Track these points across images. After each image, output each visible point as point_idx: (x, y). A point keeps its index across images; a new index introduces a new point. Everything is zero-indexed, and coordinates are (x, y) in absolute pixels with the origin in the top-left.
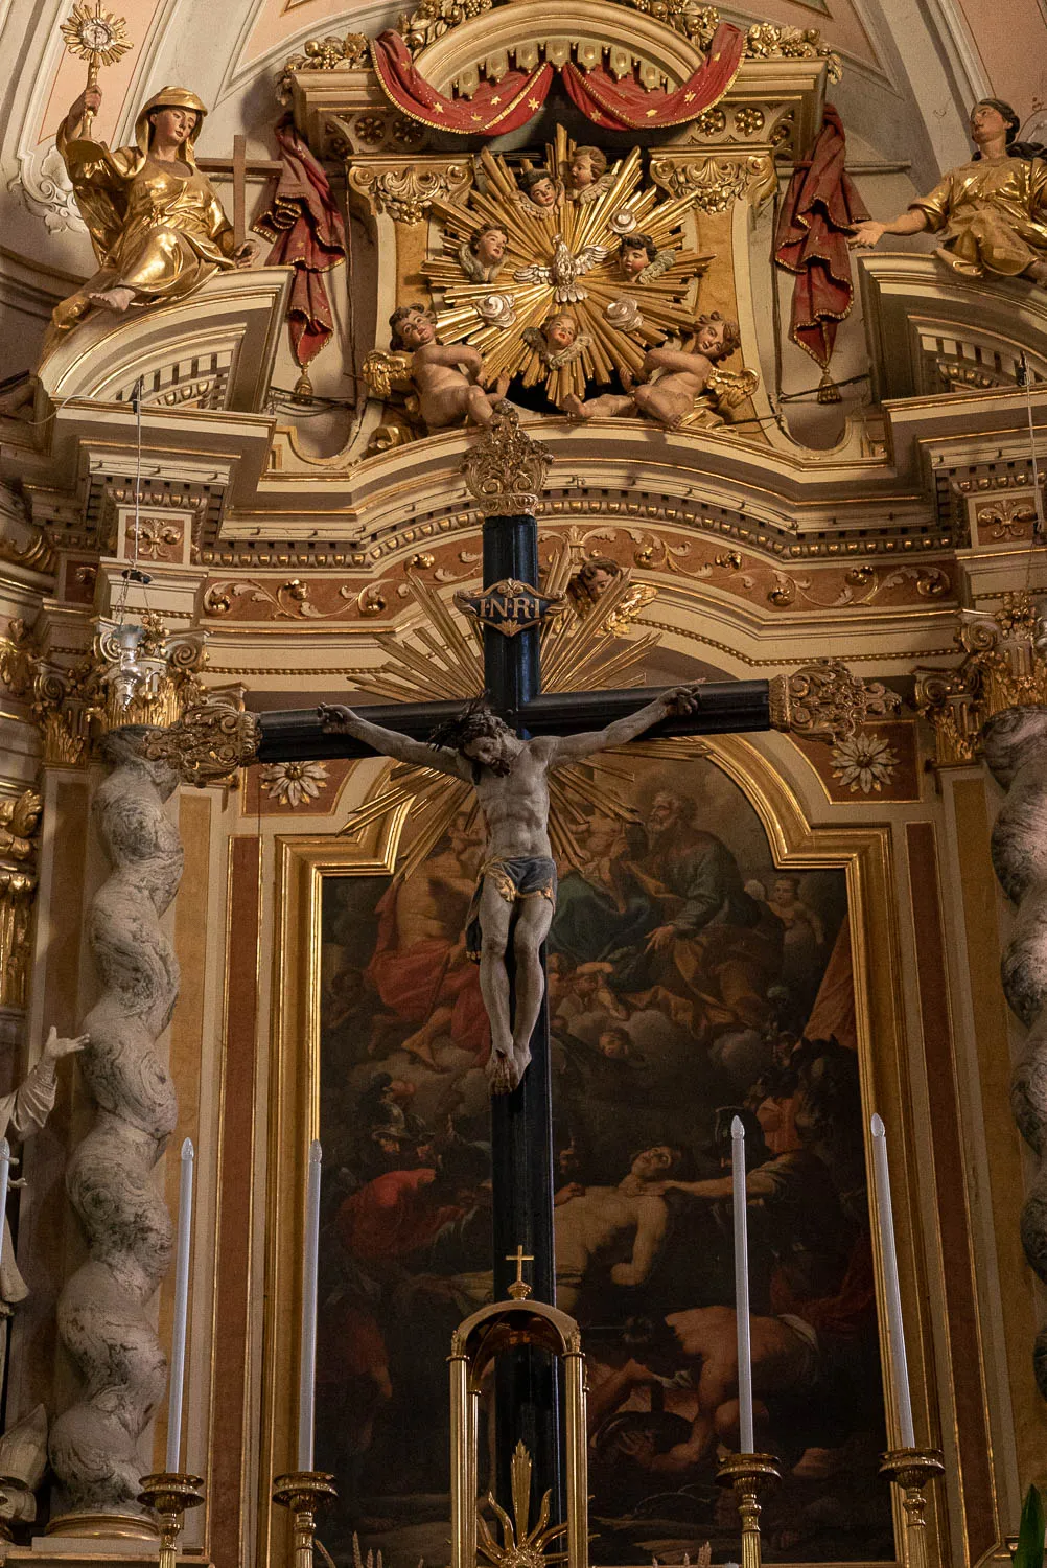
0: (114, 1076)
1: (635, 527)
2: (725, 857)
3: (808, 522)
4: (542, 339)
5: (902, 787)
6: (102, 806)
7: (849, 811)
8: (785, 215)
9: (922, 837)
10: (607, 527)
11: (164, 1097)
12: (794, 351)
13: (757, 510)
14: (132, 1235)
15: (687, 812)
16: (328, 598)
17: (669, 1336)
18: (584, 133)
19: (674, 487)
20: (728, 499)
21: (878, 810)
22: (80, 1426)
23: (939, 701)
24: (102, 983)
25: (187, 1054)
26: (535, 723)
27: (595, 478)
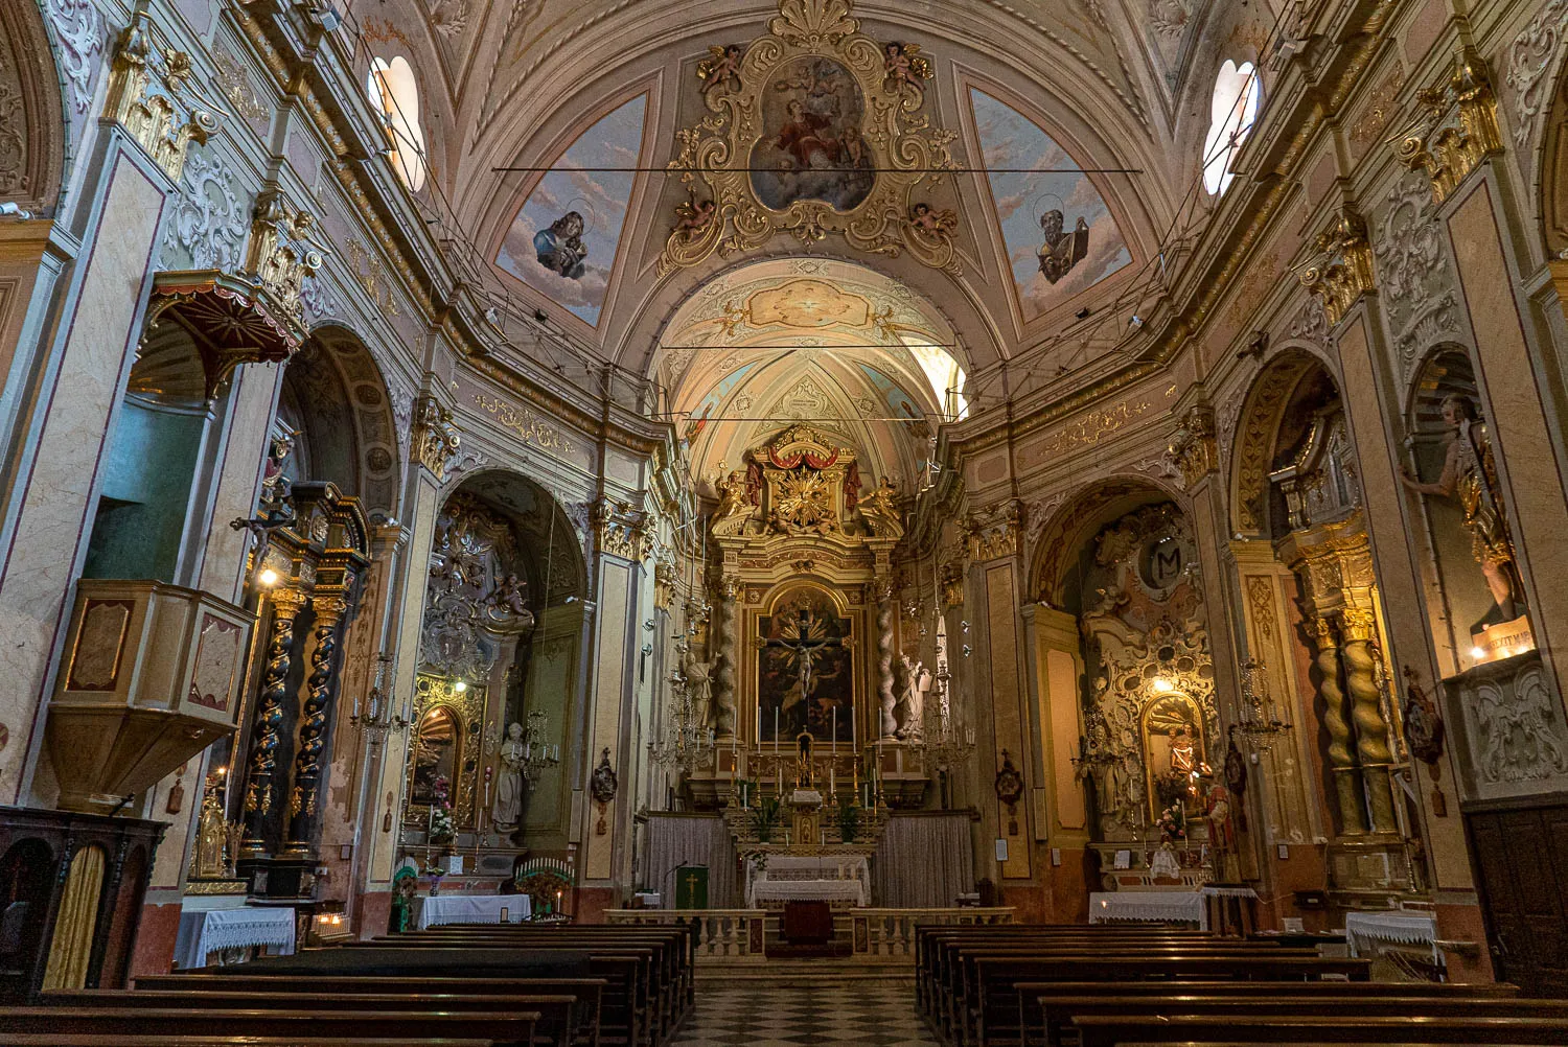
0: (727, 661)
1: (816, 551)
2: (830, 615)
3: (848, 553)
4: (799, 511)
5: (862, 602)
6: (722, 610)
7: (852, 607)
8: (846, 481)
9: (865, 612)
10: (810, 551)
11: (734, 663)
12: (846, 511)
13: (838, 550)
14: (730, 688)
15: (824, 606)
16: (760, 564)
17: (817, 703)
18: (808, 467)
19: (823, 545)
20: (833, 548)
21: (857, 607)
22: (722, 720)
23: (869, 589)
24: (723, 643)
25: (736, 655)
26: (808, 645)
27: (809, 542)
